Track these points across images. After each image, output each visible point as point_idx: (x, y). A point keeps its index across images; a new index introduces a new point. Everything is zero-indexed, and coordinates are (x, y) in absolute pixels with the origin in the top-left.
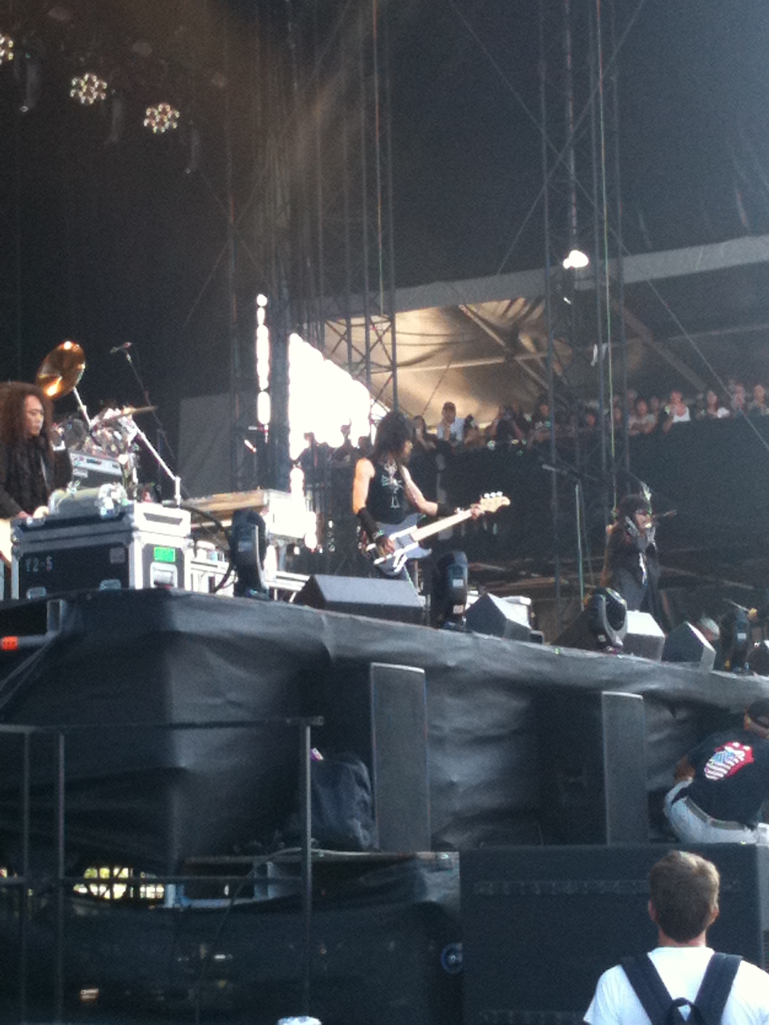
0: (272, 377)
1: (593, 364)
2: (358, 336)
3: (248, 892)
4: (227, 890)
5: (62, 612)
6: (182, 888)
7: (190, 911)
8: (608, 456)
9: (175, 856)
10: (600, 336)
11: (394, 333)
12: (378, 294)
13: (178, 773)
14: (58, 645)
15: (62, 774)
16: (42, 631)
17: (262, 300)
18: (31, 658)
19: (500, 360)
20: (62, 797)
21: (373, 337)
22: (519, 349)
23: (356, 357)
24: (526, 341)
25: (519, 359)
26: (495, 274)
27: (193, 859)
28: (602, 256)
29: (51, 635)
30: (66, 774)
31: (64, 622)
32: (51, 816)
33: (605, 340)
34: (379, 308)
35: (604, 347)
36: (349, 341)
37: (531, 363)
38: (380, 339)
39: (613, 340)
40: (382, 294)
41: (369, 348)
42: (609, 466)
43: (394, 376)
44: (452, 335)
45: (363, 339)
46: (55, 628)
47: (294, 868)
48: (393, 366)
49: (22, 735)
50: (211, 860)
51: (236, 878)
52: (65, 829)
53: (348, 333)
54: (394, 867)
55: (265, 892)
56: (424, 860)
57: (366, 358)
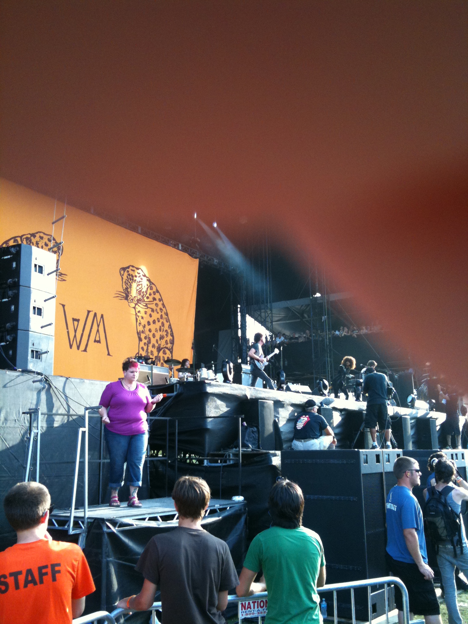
0: (241, 325)
1: (322, 321)
2: (263, 314)
3: (225, 462)
4: (219, 462)
5: (178, 387)
6: (208, 461)
7: (210, 467)
8: (327, 344)
9: (207, 452)
10: (324, 314)
11: (272, 314)
12: (268, 304)
13: (208, 429)
14: (177, 396)
15: (177, 430)
16: (173, 392)
17: (239, 306)
18: (170, 400)
19: (299, 320)
20: (177, 437)
21: (267, 315)
22: (304, 317)
23: (263, 320)
24: (306, 315)
25: (304, 320)
26: (297, 299)
27: (211, 453)
28: (324, 294)
29: (175, 393)
30: (178, 430)
31: (179, 389)
32: (174, 441)
33: (326, 315)
34: (268, 307)
35: (325, 316)
36: (261, 316)
37: (307, 321)
38: (268, 316)
39: (328, 315)
40: (269, 304)
41: (266, 318)
42: (327, 347)
43: (272, 324)
44: (286, 314)
45: (264, 315)
46: (176, 391)
47: (236, 455)
48: (272, 322)
49: (167, 420)
50: (216, 453)
51: (222, 458)
52: (178, 444)
53: (261, 314)
54: (263, 455)
55: (230, 462)
56: (271, 453)
57: (265, 320)
